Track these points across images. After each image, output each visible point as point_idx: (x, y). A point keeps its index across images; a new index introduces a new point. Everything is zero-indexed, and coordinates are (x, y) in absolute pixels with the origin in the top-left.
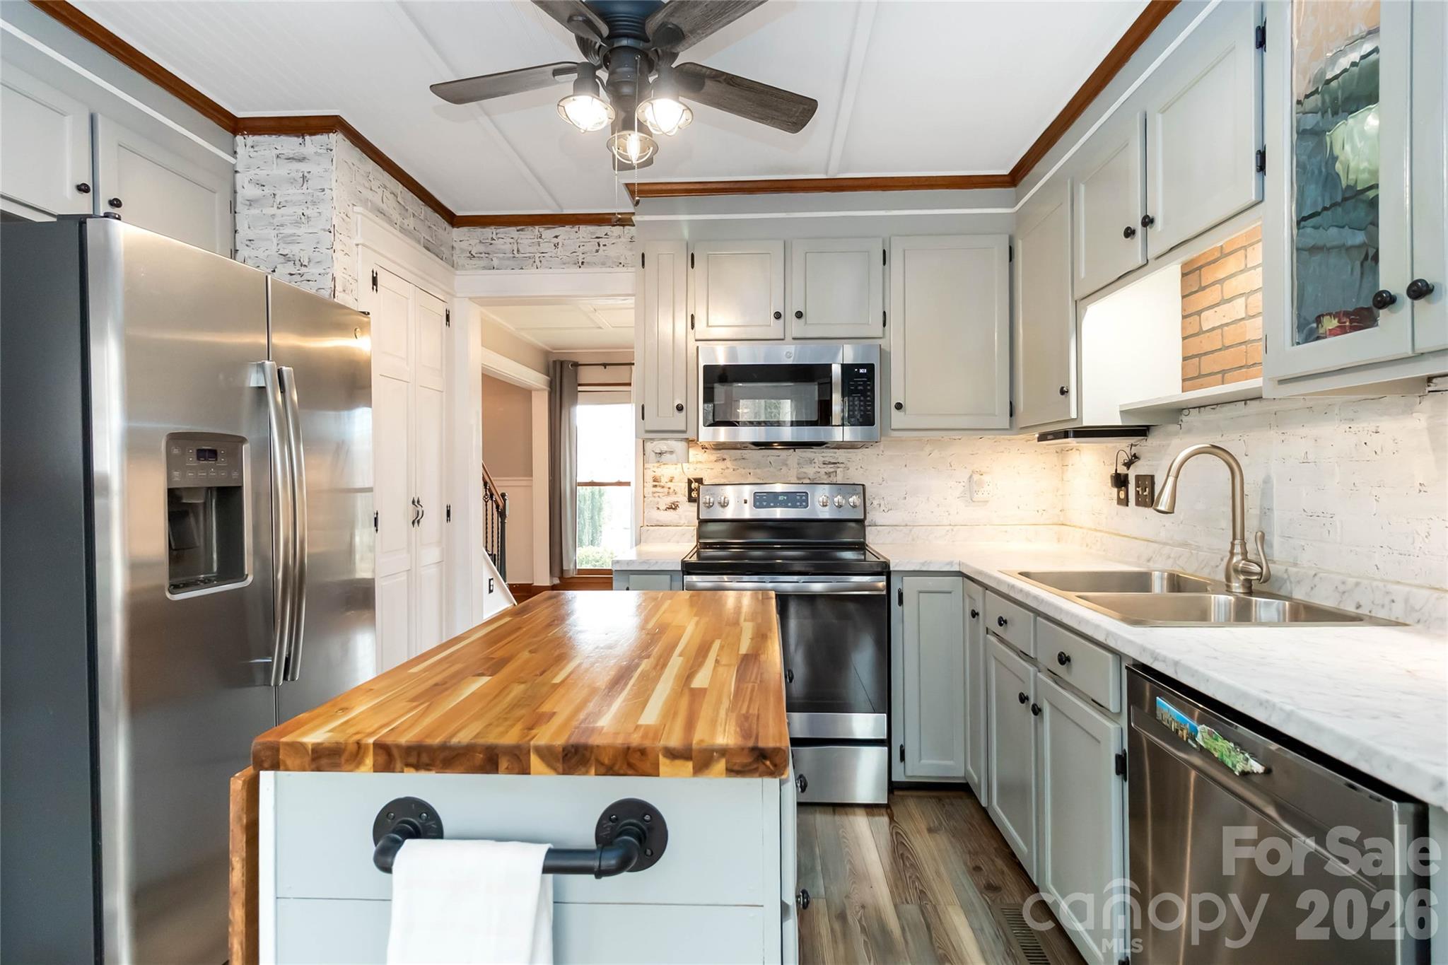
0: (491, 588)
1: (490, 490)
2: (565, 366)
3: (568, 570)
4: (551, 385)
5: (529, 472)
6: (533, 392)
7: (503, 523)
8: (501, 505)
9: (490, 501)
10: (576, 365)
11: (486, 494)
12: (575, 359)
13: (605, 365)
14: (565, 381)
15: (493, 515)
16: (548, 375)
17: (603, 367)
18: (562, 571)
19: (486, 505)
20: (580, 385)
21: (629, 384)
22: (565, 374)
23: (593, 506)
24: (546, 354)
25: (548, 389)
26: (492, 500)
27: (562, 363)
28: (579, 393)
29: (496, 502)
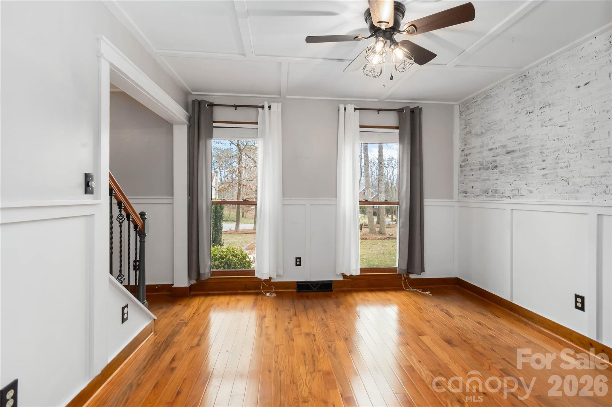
0: (125, 317)
1: (125, 210)
2: (202, 105)
3: (204, 274)
4: (190, 119)
5: (171, 193)
6: (174, 126)
7: (142, 243)
8: (139, 224)
9: (126, 223)
10: (211, 105)
11: (121, 215)
12: (211, 100)
13: (236, 107)
14: (202, 117)
15: (129, 236)
16: (188, 112)
17: (234, 108)
18: (198, 274)
19: (121, 226)
20: (215, 122)
21: (256, 123)
22: (202, 111)
23: (216, 216)
24: (187, 94)
25: (187, 123)
26: (128, 220)
27: (200, 103)
28: (214, 128)
29: (134, 221)
